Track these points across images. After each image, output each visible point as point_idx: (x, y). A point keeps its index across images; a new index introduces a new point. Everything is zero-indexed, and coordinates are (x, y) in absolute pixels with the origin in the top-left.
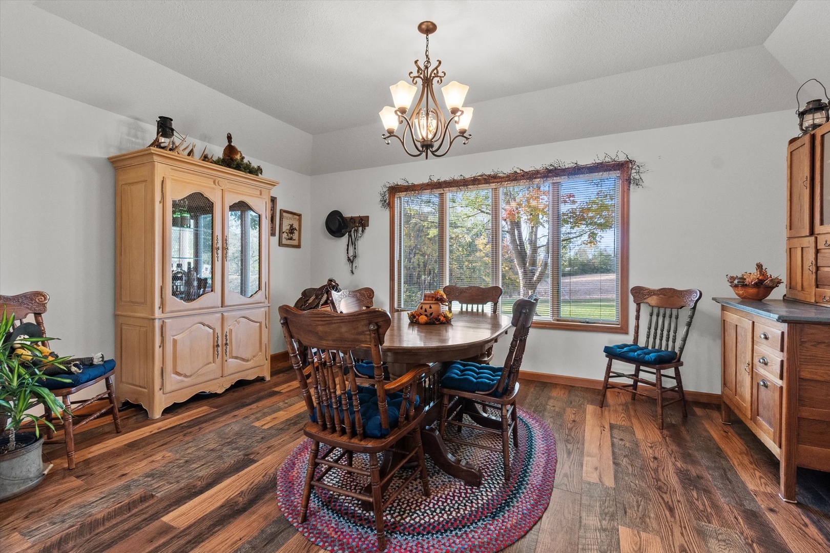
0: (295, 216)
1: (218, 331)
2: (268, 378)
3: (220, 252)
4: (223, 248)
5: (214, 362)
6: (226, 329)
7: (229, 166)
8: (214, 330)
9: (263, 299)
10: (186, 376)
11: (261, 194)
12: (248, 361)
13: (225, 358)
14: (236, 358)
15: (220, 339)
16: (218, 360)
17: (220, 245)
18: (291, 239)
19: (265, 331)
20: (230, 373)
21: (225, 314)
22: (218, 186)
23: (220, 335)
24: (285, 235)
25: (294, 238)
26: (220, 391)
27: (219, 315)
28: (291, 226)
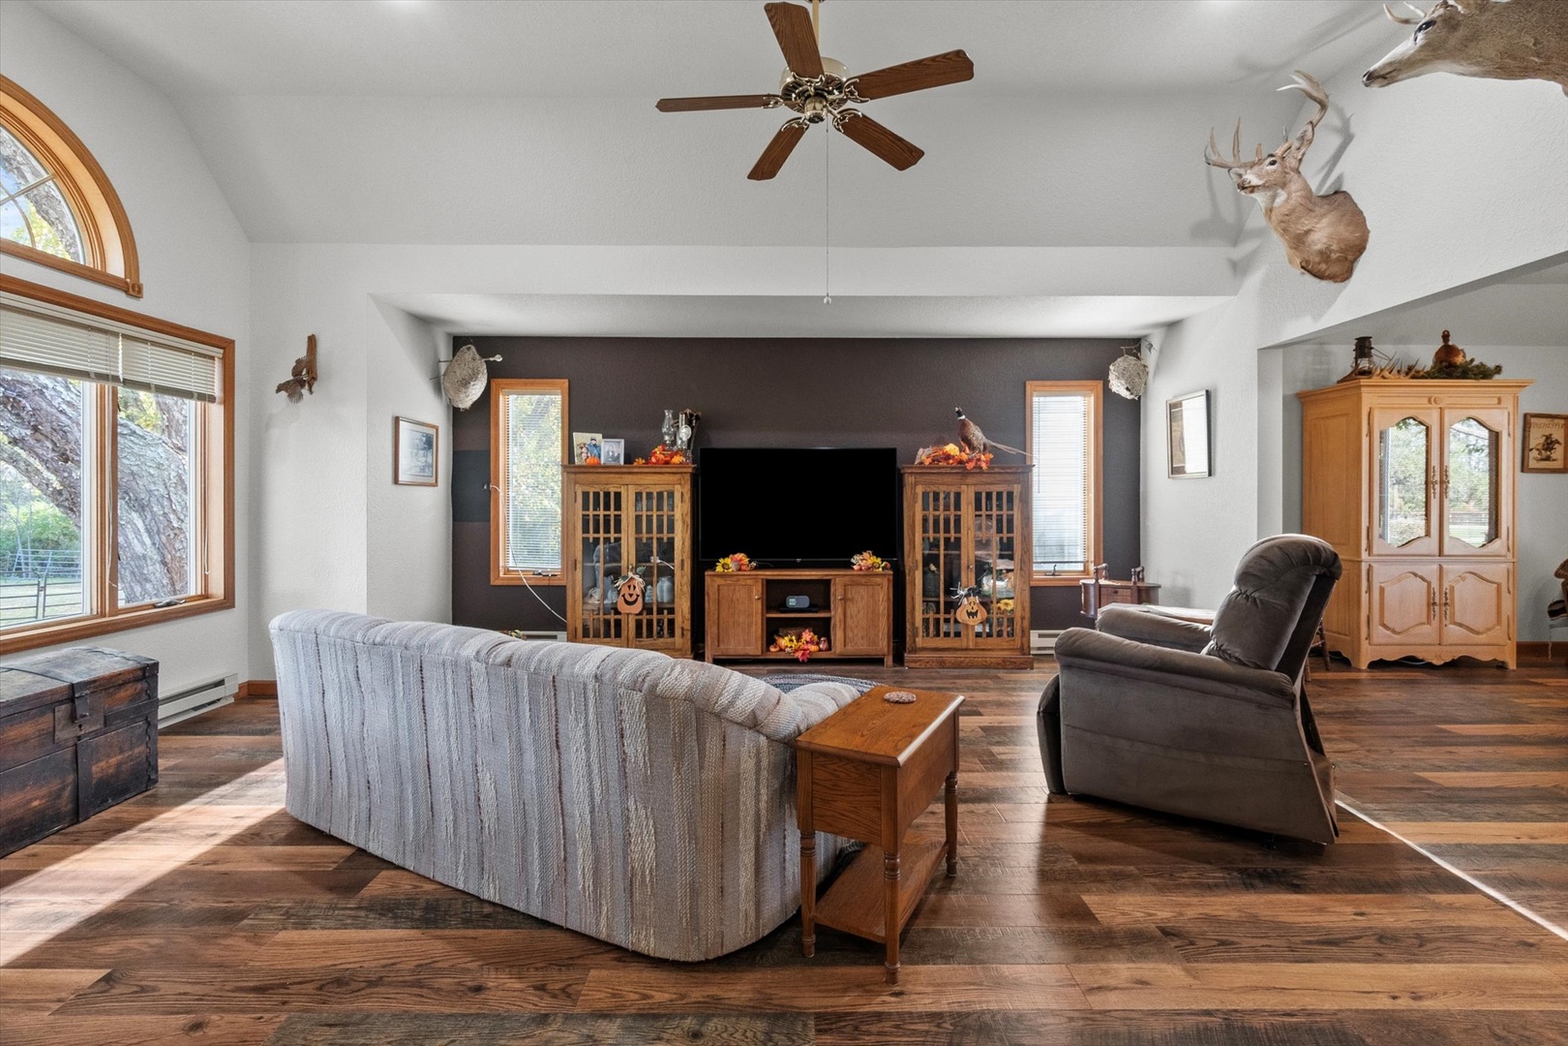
0: (1556, 421)
1: (1435, 585)
2: (1512, 665)
3: (1437, 487)
4: (1442, 482)
5: (1429, 623)
6: (1446, 585)
7: (1449, 376)
8: (1429, 584)
9: (1504, 551)
10: (1394, 631)
11: (1499, 402)
12: (1478, 633)
13: (1445, 622)
14: (1460, 625)
15: (1437, 595)
16: (1435, 623)
17: (1437, 478)
18: (1548, 459)
19: (1505, 596)
20: (1449, 642)
21: (1445, 566)
22: (1434, 405)
23: (1437, 590)
24: (1534, 454)
25: (1554, 456)
26: (1437, 662)
27: (1436, 567)
28: (1548, 437)
